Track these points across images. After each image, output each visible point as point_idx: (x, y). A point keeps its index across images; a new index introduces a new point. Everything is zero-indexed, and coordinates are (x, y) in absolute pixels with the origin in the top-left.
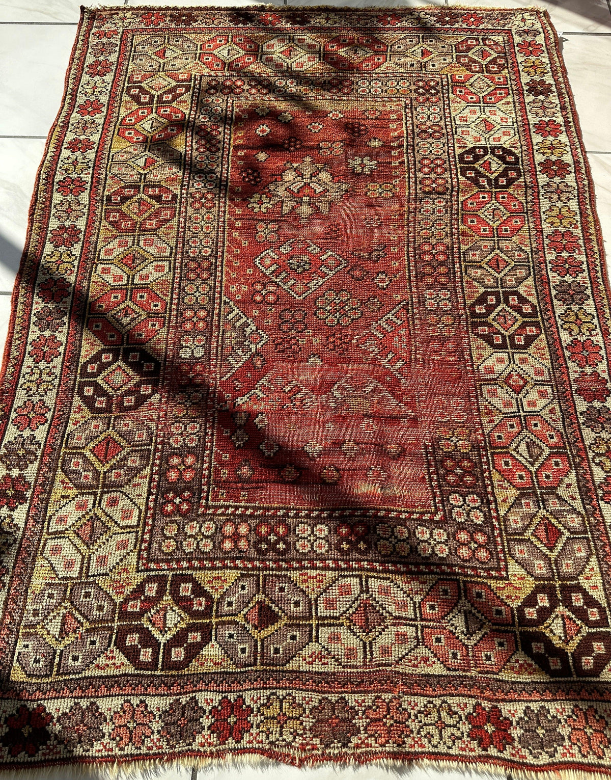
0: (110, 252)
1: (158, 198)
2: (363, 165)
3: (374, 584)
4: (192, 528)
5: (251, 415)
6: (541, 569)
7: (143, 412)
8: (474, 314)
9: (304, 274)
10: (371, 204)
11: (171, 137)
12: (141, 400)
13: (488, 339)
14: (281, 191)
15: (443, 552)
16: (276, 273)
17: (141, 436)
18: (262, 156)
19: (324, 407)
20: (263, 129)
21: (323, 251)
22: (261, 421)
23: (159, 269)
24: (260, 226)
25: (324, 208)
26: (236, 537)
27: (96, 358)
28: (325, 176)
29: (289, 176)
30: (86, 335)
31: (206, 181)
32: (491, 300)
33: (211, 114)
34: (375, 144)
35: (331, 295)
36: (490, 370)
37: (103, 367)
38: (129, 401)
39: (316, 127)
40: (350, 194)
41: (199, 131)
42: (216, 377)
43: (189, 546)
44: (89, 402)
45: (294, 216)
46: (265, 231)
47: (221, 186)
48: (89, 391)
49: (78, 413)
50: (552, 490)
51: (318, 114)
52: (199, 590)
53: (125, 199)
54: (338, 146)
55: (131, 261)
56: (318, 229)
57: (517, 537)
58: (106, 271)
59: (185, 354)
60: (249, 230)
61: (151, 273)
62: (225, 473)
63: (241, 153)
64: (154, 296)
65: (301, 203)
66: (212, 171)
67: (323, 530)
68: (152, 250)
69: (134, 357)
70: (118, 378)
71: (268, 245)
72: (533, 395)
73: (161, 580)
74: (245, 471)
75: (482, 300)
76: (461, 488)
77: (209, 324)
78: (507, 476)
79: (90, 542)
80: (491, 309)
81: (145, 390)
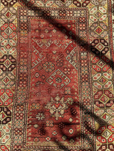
0: (110, 83)
1: (100, 103)
2: (40, 116)
3: (43, 5)
4: (79, 15)
5: (68, 38)
6: (11, 9)
7: (93, 39)
8: (15, 65)
9: (57, 77)
10: (39, 101)
11: (100, 128)
12: (94, 42)
13: (13, 58)
14: (64, 106)
15: (29, 11)
16: (65, 77)
17: (92, 34)
18: (71, 120)
19: (52, 40)
20: (71, 131)
21: (52, 84)
22: (66, 37)
23: (95, 78)
24: (70, 93)
25: (52, 99)
26: (70, 13)
27: (106, 52)
28: (52, 112)
29: (62, 112)
30: (110, 58)
31: (86, 109)
32: (10, 69)
33: (89, 139)
34: (36, 126)
35: (50, 70)
36: (13, 50)
37: (104, 50)
38: (96, 42)
39: (54, 133)
40: (45, 105)
41: (91, 131)
42: (77, 48)
43: (79, 12)
44: (105, 41)
45: (60, 96)
46: (68, 91)
47: (82, 107)
48: (106, 44)
49: (107, 38)
50: (6, 23)
51: (54, 139)
52: (76, 4)
53: (109, 102)
54: (48, 125)
55: (103, 80)
56: (54, 92)
57: (14, 14)
58: (109, 77)
59: (85, 54)
60: (73, 91)
61: (97, 76)
62: (73, 26)
63: (77, 121)
64: (95, 69)
65: (59, 101)
66: (85, 113)
67: (53, 15)
68: (98, 84)
69: (97, 53)
70: (100, 47)
71: (67, 86)
72: (5, 44)
73: (83, 6)
74: (69, 26)
75: (12, 69)
76: (24, 23)
77: (80, 62)
78: (14, 26)
79: (98, 13)
80: (10, 66)
81: (93, 44)
